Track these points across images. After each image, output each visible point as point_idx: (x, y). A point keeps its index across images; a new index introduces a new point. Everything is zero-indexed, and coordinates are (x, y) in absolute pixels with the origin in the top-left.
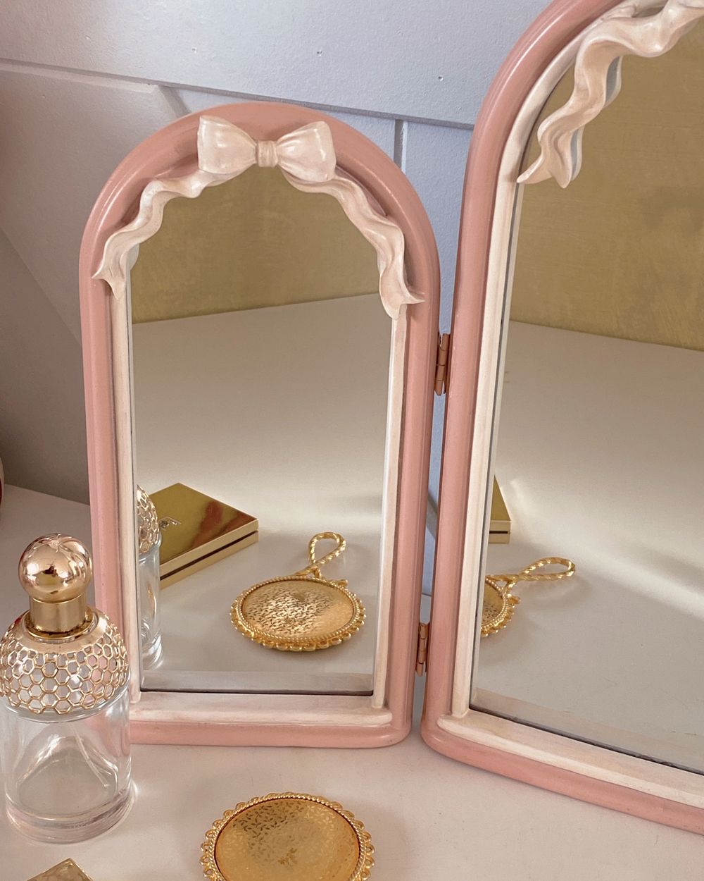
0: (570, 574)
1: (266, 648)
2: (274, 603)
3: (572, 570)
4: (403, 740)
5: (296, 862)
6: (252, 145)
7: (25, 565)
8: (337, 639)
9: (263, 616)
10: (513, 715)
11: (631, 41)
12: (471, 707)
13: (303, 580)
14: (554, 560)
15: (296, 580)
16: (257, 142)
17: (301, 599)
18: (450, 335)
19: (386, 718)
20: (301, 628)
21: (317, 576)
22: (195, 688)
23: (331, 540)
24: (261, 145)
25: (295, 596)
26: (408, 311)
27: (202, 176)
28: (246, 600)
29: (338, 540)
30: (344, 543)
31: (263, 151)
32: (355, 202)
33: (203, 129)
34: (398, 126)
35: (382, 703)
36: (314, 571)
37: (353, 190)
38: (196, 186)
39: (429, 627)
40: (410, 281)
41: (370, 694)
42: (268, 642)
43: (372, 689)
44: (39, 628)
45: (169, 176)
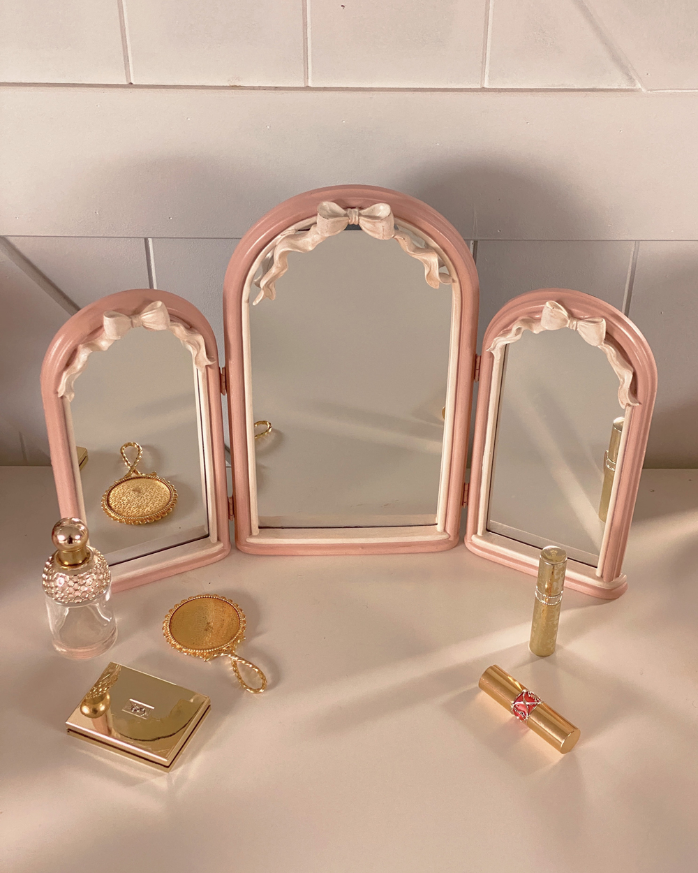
1: (135, 525)
3: (270, 427)
4: (230, 553)
5: (212, 628)
6: (130, 320)
7: (56, 536)
8: (169, 509)
9: (124, 508)
11: (299, 249)
12: (260, 528)
13: (132, 478)
15: (128, 480)
16: (131, 318)
17: (137, 490)
18: (225, 368)
19: (220, 545)
20: (149, 509)
21: (138, 474)
22: (119, 561)
23: (130, 447)
24: (133, 318)
25: (134, 490)
26: (207, 366)
27: (108, 340)
28: (108, 501)
29: (136, 446)
30: (141, 448)
31: (135, 321)
32: (180, 330)
33: (107, 321)
34: (146, 240)
35: (216, 539)
36: (134, 471)
37: (178, 326)
38: (104, 344)
39: (233, 498)
40: (207, 354)
41: (208, 535)
42: (134, 522)
43: (207, 533)
44: (66, 563)
45: (88, 340)
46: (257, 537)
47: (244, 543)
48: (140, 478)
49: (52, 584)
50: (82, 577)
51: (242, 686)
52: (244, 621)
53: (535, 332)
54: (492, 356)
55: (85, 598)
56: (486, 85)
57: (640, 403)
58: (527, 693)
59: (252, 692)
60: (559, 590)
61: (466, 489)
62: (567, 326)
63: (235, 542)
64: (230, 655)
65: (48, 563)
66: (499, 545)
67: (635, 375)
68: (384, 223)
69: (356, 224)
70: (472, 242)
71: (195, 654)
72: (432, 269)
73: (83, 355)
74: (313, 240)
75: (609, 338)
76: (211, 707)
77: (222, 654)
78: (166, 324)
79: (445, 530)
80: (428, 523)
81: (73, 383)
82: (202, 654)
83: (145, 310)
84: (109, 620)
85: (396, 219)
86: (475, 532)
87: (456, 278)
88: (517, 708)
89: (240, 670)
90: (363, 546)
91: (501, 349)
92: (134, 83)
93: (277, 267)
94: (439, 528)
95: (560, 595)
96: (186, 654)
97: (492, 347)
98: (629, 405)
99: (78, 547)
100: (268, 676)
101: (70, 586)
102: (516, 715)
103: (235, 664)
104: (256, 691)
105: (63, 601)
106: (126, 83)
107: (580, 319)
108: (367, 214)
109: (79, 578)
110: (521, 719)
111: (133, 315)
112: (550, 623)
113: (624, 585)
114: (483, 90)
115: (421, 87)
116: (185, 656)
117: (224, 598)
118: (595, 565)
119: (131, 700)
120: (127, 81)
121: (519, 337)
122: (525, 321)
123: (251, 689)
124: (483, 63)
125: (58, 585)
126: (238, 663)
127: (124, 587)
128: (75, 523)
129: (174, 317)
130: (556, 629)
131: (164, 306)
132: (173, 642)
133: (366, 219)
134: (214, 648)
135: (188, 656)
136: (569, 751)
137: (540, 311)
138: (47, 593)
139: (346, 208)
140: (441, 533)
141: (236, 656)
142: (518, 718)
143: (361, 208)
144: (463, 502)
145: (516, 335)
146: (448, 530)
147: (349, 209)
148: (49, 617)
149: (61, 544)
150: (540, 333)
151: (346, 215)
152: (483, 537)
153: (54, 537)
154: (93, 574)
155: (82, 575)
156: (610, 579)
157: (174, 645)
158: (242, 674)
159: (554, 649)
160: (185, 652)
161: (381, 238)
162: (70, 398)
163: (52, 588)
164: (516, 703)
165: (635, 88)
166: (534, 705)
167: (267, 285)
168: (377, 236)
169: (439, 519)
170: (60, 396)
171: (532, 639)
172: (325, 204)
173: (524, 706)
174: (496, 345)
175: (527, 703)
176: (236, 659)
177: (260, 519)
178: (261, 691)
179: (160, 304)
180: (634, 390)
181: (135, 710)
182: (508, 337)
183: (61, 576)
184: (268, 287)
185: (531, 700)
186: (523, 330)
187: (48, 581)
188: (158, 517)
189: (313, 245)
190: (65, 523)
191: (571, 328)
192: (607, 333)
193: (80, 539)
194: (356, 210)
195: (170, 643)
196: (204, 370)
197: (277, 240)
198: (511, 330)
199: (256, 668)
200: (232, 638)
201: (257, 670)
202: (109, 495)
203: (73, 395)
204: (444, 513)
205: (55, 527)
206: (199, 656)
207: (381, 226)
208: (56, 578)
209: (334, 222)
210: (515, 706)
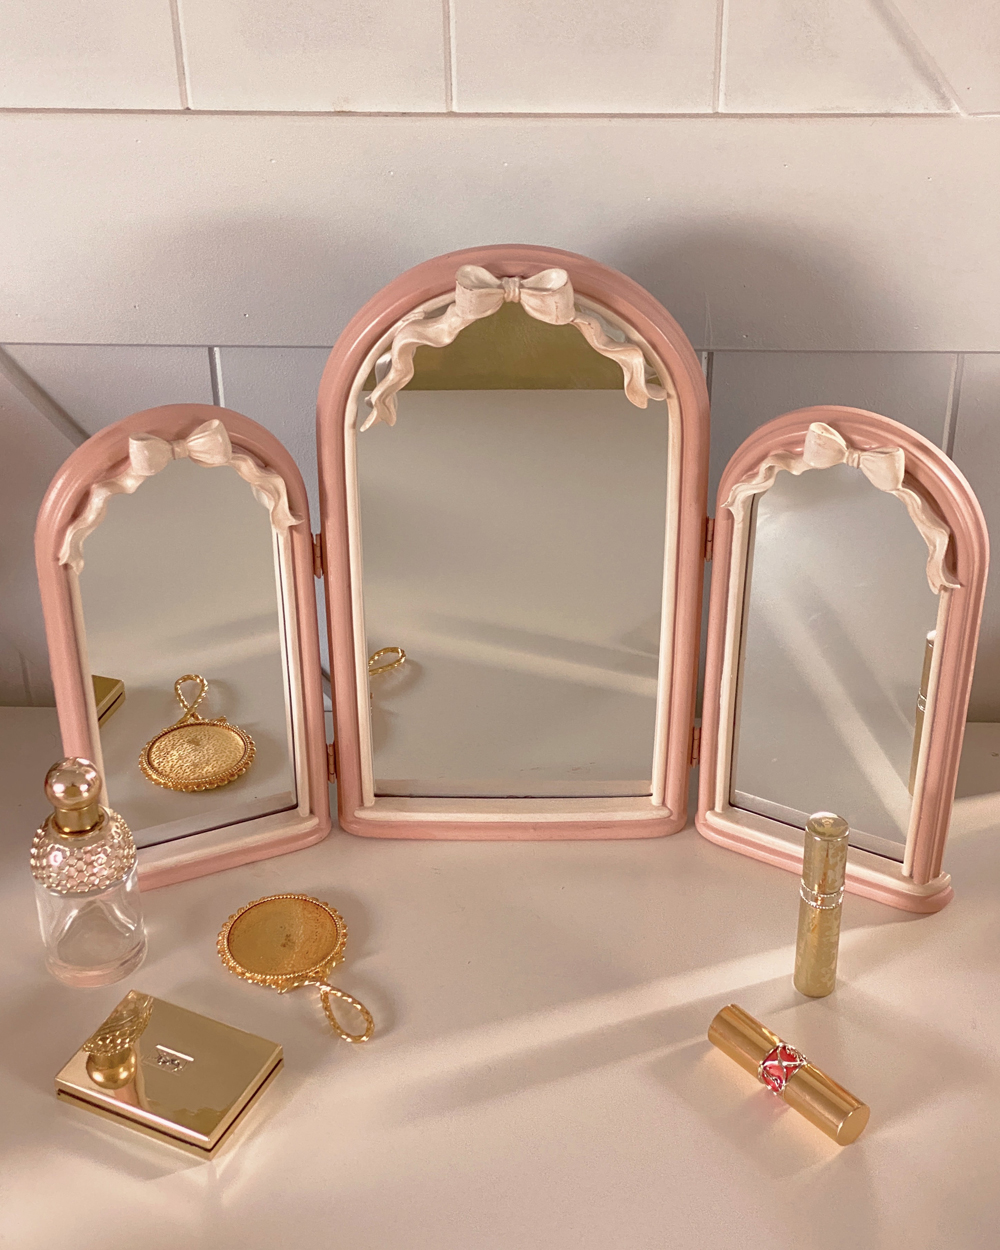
0: (403, 660)
1: (187, 792)
2: (175, 752)
3: (403, 656)
4: (329, 834)
5: (294, 943)
6: (170, 447)
7: (51, 787)
8: (241, 770)
9: (172, 767)
10: (408, 793)
11: (429, 340)
12: (376, 795)
13: (188, 725)
14: (386, 650)
15: (181, 727)
16: (171, 444)
17: (195, 742)
18: (320, 535)
19: (314, 821)
20: (209, 768)
21: (197, 719)
23: (189, 681)
24: (175, 445)
25: (189, 742)
26: (291, 528)
27: (136, 478)
28: (149, 756)
29: (198, 680)
30: (205, 682)
31: (177, 449)
32: (247, 467)
33: (135, 447)
34: (211, 350)
35: (308, 811)
36: (193, 715)
37: (245, 460)
38: (130, 483)
39: (335, 746)
40: (291, 508)
41: (296, 806)
42: (186, 787)
43: (295, 803)
44: (67, 830)
45: (106, 478)
46: (371, 808)
47: (350, 818)
48: (200, 724)
49: (44, 862)
50: (89, 851)
51: (336, 1030)
52: (345, 935)
53: (795, 473)
54: (730, 516)
55: (94, 885)
56: (721, 109)
57: (961, 585)
58: (784, 1048)
59: (349, 1040)
60: (836, 884)
61: (696, 737)
62: (845, 461)
63: (338, 819)
64: (318, 984)
65: (39, 831)
66: (749, 827)
67: (952, 538)
68: (557, 298)
69: (516, 301)
70: (705, 354)
71: (264, 981)
72: (635, 375)
73: (97, 500)
74: (450, 326)
75: (911, 479)
76: (284, 1061)
77: (307, 983)
78: (225, 455)
79: (664, 803)
80: (638, 793)
81: (81, 543)
82: (276, 983)
83: (196, 431)
84: (133, 928)
85: (578, 296)
86: (712, 808)
87: (672, 392)
88: (768, 1072)
89: (333, 1007)
90: (536, 826)
91: (744, 502)
92: (193, 108)
93: (396, 371)
94: (655, 800)
95: (838, 893)
96: (250, 981)
97: (729, 500)
98: (945, 588)
99: (83, 802)
100: (378, 1019)
101: (71, 866)
102: (768, 1083)
103: (325, 997)
104: (357, 1039)
105: (59, 888)
106: (180, 108)
107: (864, 450)
108: (531, 286)
109: (86, 853)
110: (775, 1089)
111: (175, 440)
112: (824, 940)
113: (948, 891)
114: (716, 115)
115: (622, 112)
116: (248, 983)
117: (314, 899)
118: (900, 859)
119: (159, 1047)
120: (182, 104)
121: (771, 482)
122: (780, 457)
123: (348, 1035)
124: (716, 74)
125: (52, 862)
126: (331, 997)
127: (161, 882)
128: (81, 765)
129: (239, 447)
130: (835, 951)
131: (223, 426)
132: (232, 963)
133: (531, 292)
134: (294, 973)
135: (254, 987)
136: (853, 1142)
137: (801, 441)
138: (36, 877)
139: (500, 277)
140: (657, 808)
141: (328, 985)
142: (769, 1087)
143: (523, 277)
144: (692, 758)
145: (767, 478)
146: (669, 803)
147: (506, 279)
148: (40, 919)
149: (57, 799)
150: (804, 472)
151: (500, 287)
152: (724, 815)
153: (48, 787)
154: (107, 847)
155: (89, 848)
156: (924, 880)
157: (234, 968)
158: (337, 1014)
159: (833, 985)
160: (249, 978)
161: (554, 323)
162: (78, 567)
163: (43, 868)
164: (767, 1064)
165: (947, 112)
166: (795, 1067)
167: (382, 398)
168: (546, 319)
169: (655, 787)
170: (61, 563)
171: (798, 969)
172: (468, 269)
173: (780, 1068)
174: (735, 496)
175: (785, 1064)
176: (328, 989)
177: (376, 782)
178: (364, 1038)
179: (216, 423)
180: (951, 562)
181: (164, 1062)
182: (754, 482)
183: (58, 850)
184: (384, 403)
185: (792, 1058)
186: (776, 470)
187: (37, 857)
188: (223, 780)
189: (450, 333)
190: (65, 765)
191: (850, 464)
192: (906, 472)
193: (88, 790)
194: (516, 279)
195: (228, 964)
196: (286, 532)
197: (397, 328)
198: (757, 473)
199: (359, 1004)
200: (324, 958)
201: (359, 1007)
202: (151, 748)
203: (82, 563)
204: (662, 776)
205: (50, 771)
206: (270, 985)
207: (552, 302)
208: (50, 853)
209: (480, 296)
210: (765, 1068)
